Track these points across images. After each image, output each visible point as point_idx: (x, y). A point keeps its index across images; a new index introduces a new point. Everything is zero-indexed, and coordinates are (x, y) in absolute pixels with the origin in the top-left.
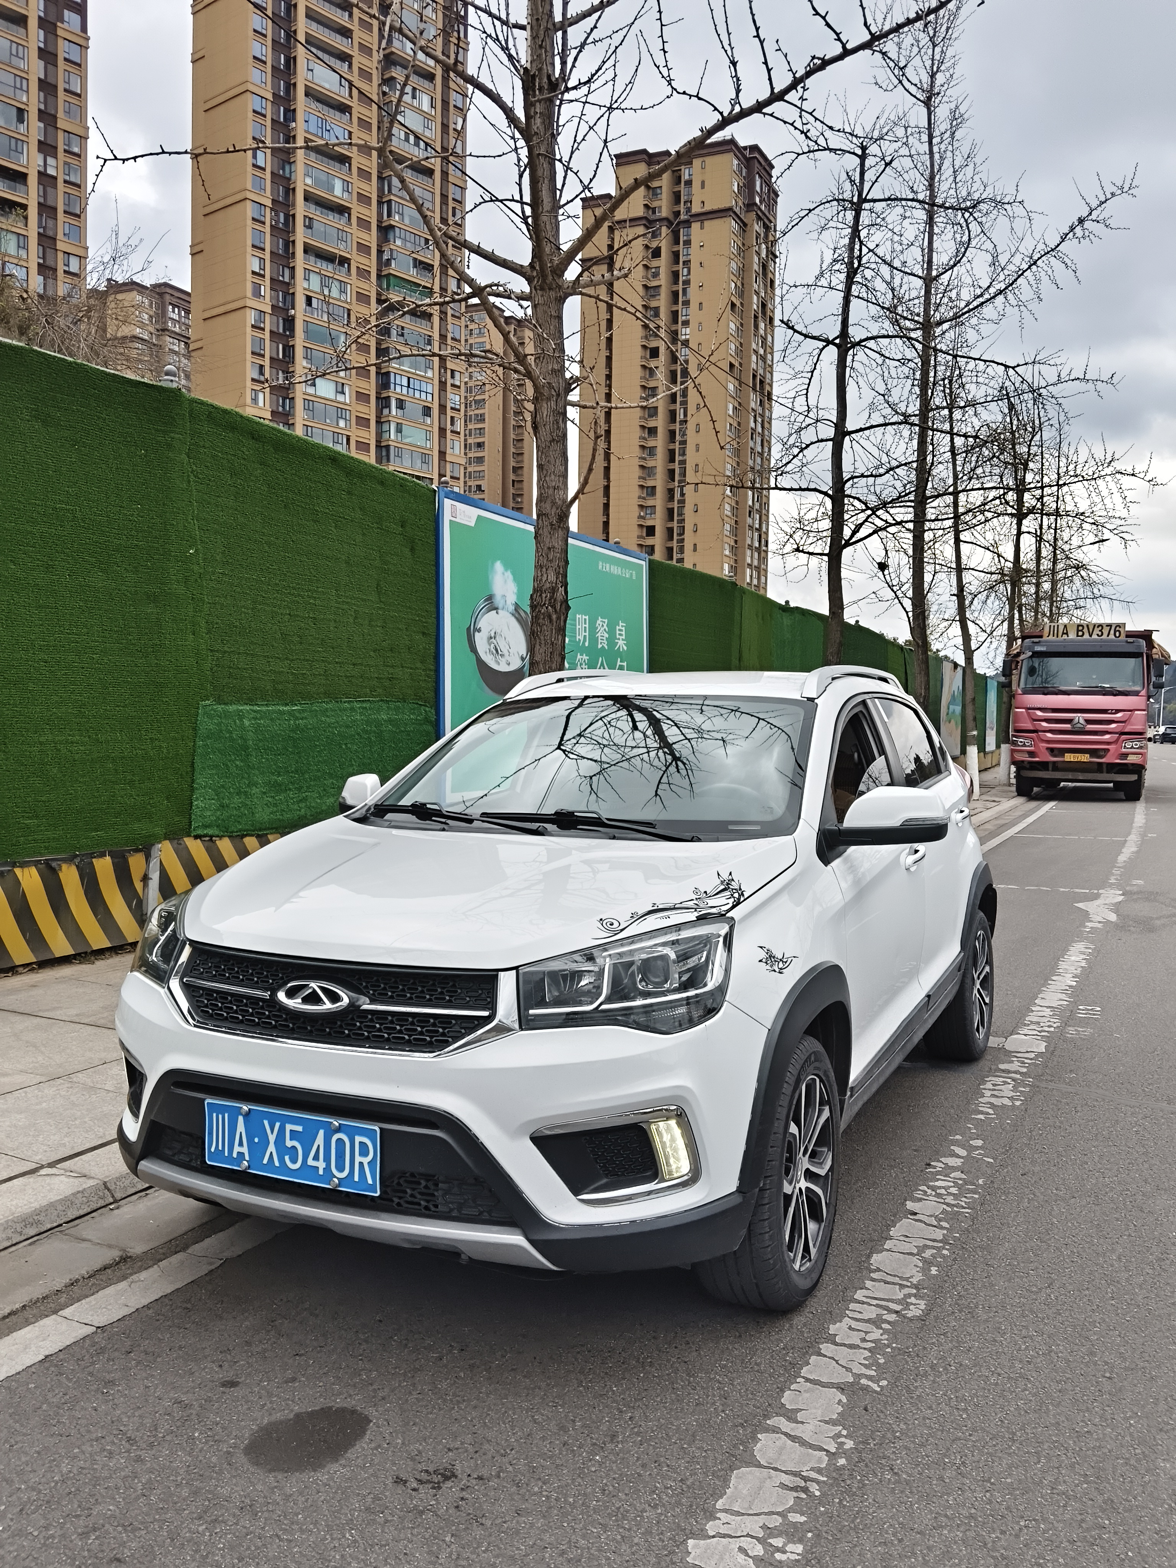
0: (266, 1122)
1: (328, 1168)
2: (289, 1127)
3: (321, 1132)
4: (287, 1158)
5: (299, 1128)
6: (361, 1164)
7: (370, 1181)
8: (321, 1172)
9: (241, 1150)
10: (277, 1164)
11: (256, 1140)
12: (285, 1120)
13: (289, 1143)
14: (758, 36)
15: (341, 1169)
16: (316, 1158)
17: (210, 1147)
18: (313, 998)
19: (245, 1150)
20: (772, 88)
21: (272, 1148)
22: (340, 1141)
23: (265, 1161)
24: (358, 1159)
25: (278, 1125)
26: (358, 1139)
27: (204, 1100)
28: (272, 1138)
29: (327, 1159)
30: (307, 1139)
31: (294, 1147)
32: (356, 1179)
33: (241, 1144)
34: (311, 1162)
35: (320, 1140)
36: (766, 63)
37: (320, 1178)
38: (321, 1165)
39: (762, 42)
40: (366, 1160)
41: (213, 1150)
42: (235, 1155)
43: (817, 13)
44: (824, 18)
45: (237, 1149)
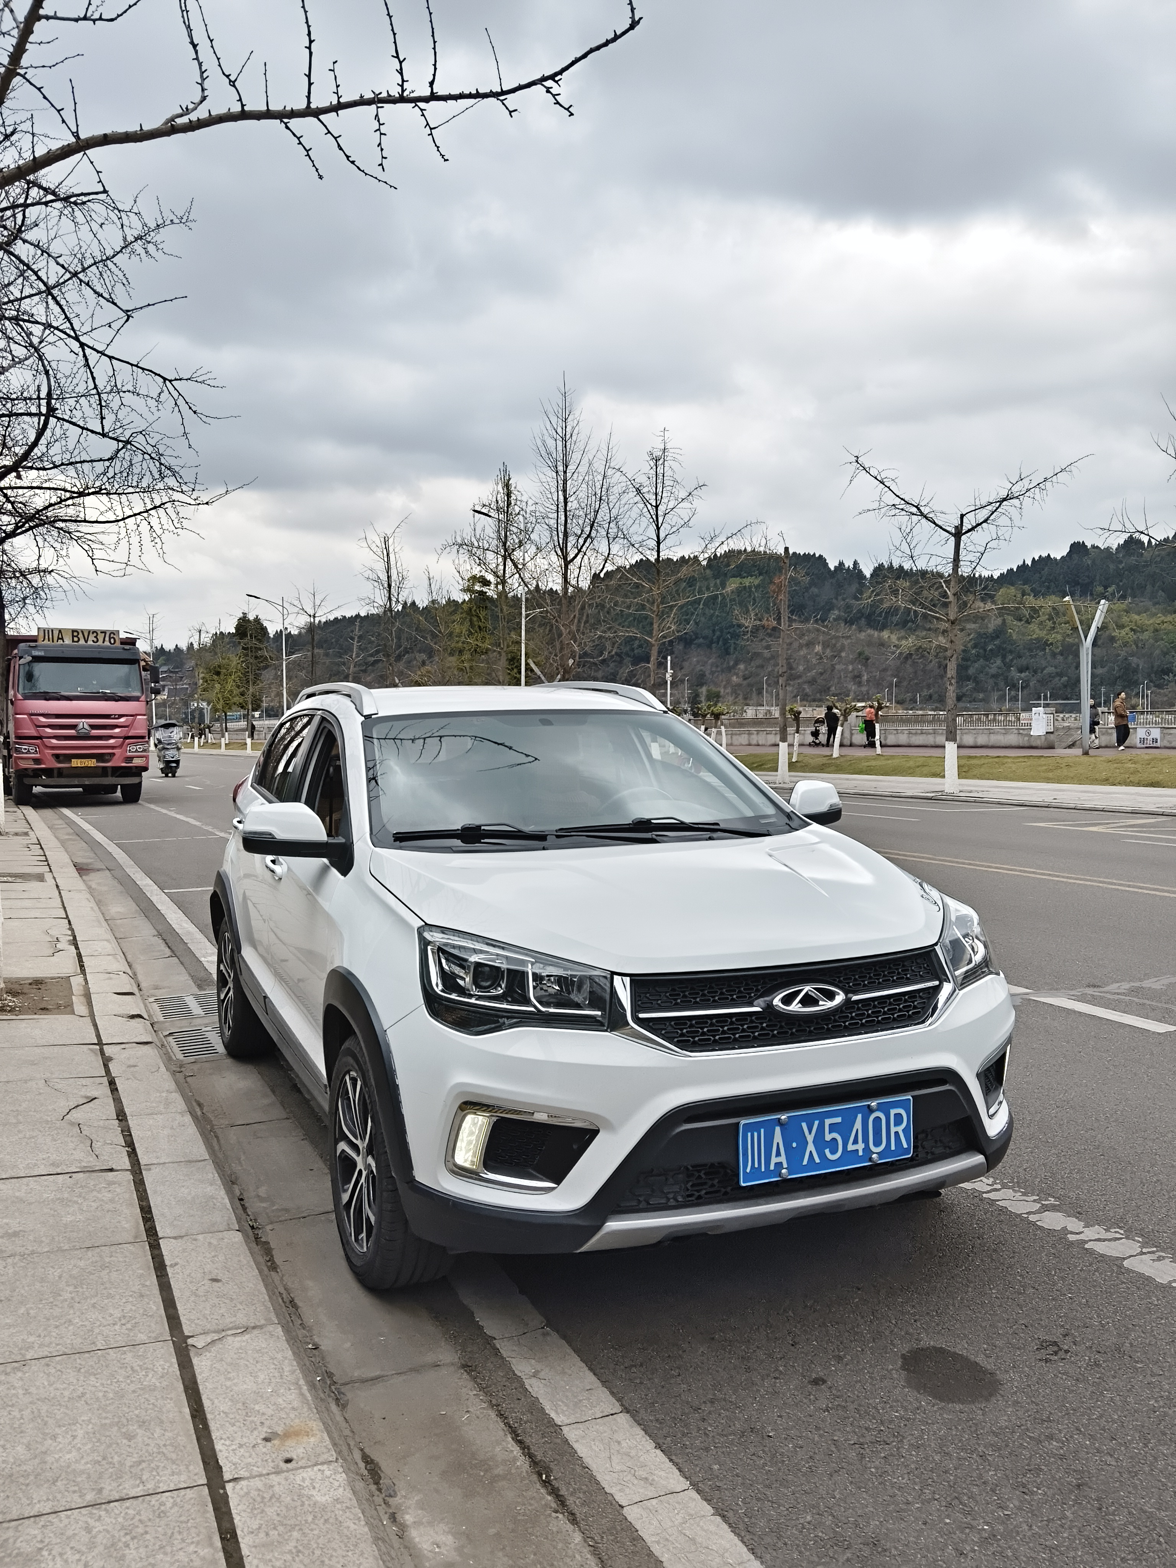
0: (804, 1125)
1: (867, 1149)
2: (828, 1122)
3: (860, 1116)
4: (827, 1151)
5: (838, 1120)
6: (897, 1133)
7: (905, 1146)
8: (861, 1153)
9: (778, 1160)
10: (817, 1160)
11: (794, 1145)
12: (822, 1117)
13: (828, 1137)
14: (309, 48)
15: (877, 1143)
16: (855, 1142)
17: (745, 1167)
18: (808, 1001)
19: (783, 1159)
20: (309, 102)
21: (811, 1147)
22: (877, 1120)
23: (805, 1162)
24: (893, 1129)
25: (817, 1123)
26: (893, 1112)
27: (738, 1124)
28: (810, 1138)
29: (866, 1140)
30: (844, 1129)
31: (834, 1140)
32: (893, 1148)
33: (778, 1154)
34: (851, 1147)
35: (858, 1125)
36: (309, 76)
37: (861, 1159)
38: (860, 1146)
39: (311, 54)
40: (900, 1129)
41: (748, 1170)
42: (772, 1167)
43: (397, 57)
44: (401, 63)
45: (774, 1160)
